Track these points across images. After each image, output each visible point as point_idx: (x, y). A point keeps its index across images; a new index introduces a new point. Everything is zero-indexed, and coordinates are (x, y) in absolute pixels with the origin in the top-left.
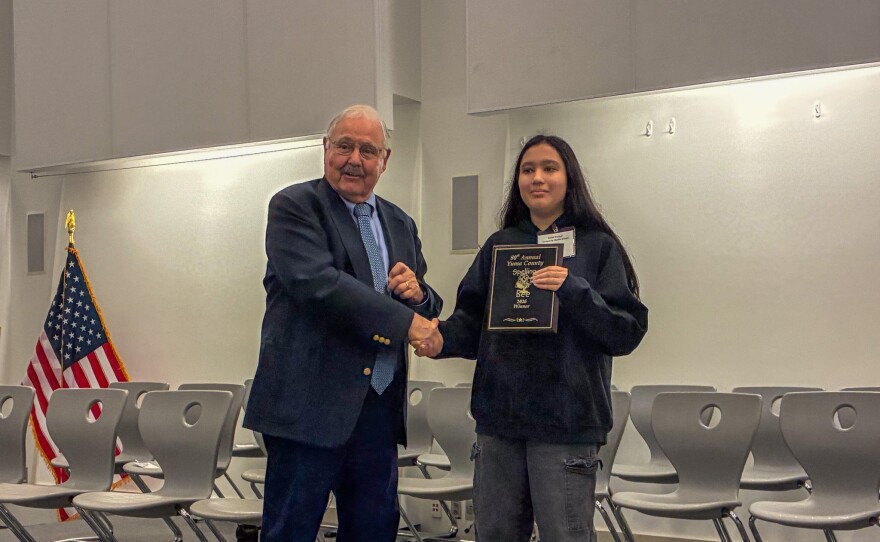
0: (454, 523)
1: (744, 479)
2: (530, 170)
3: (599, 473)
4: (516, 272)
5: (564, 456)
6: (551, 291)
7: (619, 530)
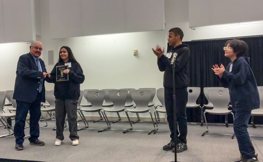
0: (51, 117)
1: (103, 105)
2: (61, 53)
3: (78, 104)
4: (60, 71)
5: (72, 101)
6: (67, 74)
7: (82, 116)
